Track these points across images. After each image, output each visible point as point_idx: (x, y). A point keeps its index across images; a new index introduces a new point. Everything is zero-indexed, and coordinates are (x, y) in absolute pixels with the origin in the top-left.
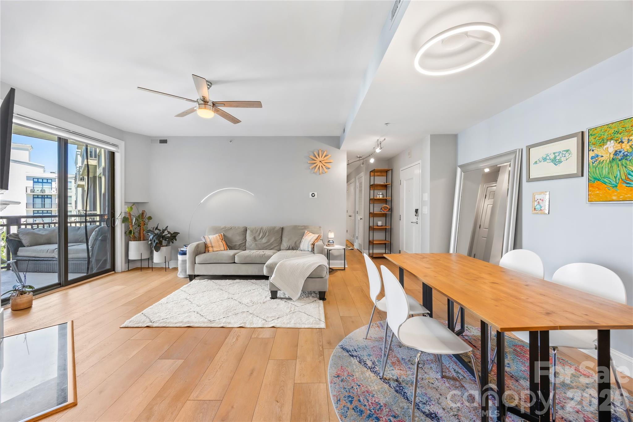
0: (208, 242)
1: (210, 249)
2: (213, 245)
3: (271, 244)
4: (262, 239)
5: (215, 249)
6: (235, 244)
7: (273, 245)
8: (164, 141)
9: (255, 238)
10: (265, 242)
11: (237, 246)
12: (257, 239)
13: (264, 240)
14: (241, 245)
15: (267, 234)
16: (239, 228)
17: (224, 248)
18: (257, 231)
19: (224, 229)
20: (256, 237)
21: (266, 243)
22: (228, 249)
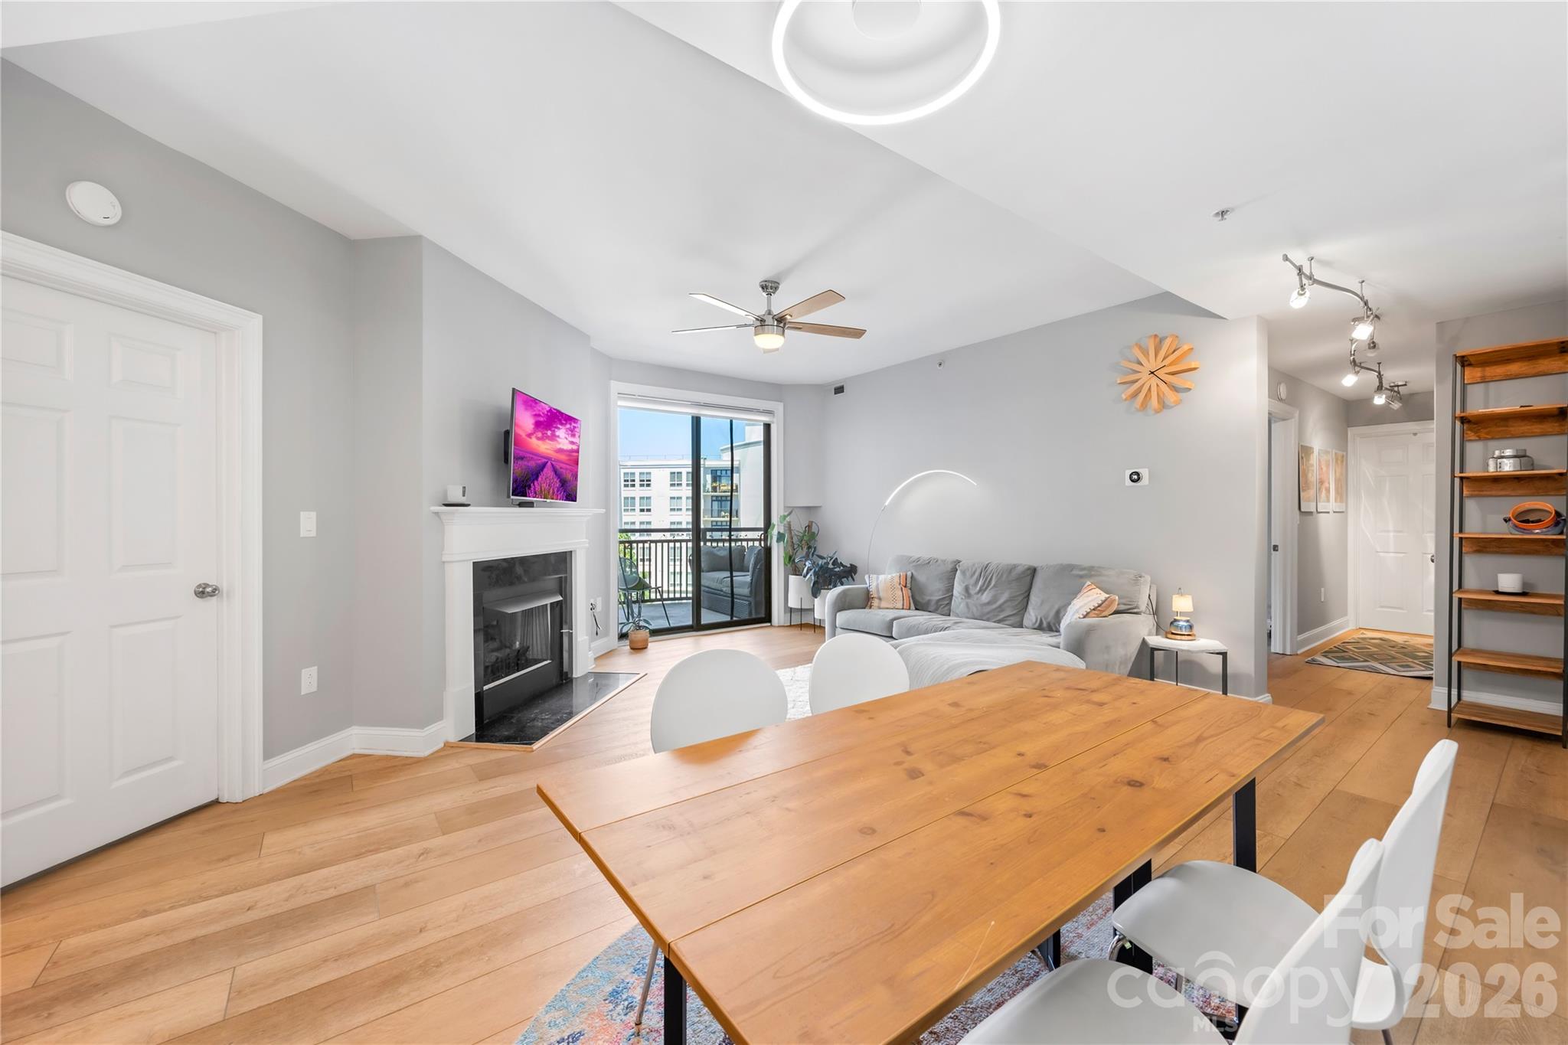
0: (873, 589)
1: (876, 603)
2: (881, 595)
3: (1000, 606)
4: (982, 594)
5: (883, 604)
6: (928, 598)
7: (1002, 611)
8: (839, 390)
9: (967, 589)
10: (987, 601)
11: (933, 603)
12: (973, 591)
13: (985, 597)
14: (940, 603)
15: (993, 583)
16: (944, 561)
17: (903, 605)
18: (974, 573)
19: (914, 564)
20: (971, 587)
21: (989, 603)
22: (913, 606)
